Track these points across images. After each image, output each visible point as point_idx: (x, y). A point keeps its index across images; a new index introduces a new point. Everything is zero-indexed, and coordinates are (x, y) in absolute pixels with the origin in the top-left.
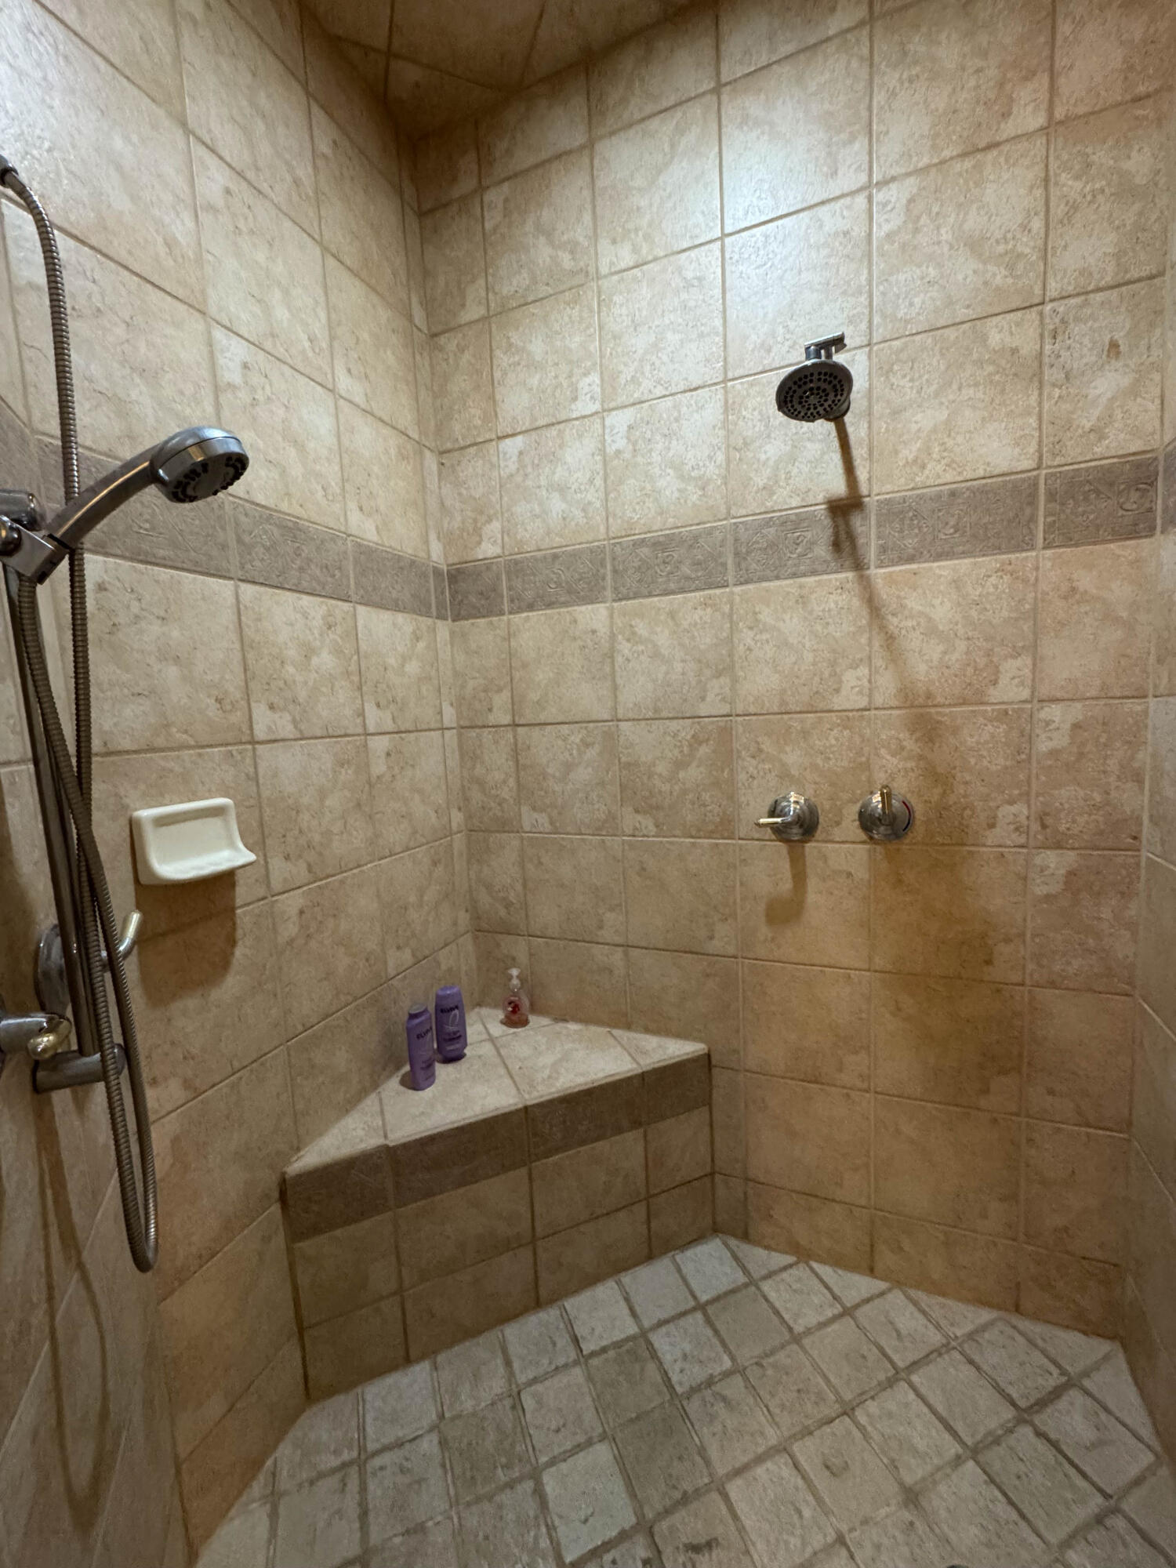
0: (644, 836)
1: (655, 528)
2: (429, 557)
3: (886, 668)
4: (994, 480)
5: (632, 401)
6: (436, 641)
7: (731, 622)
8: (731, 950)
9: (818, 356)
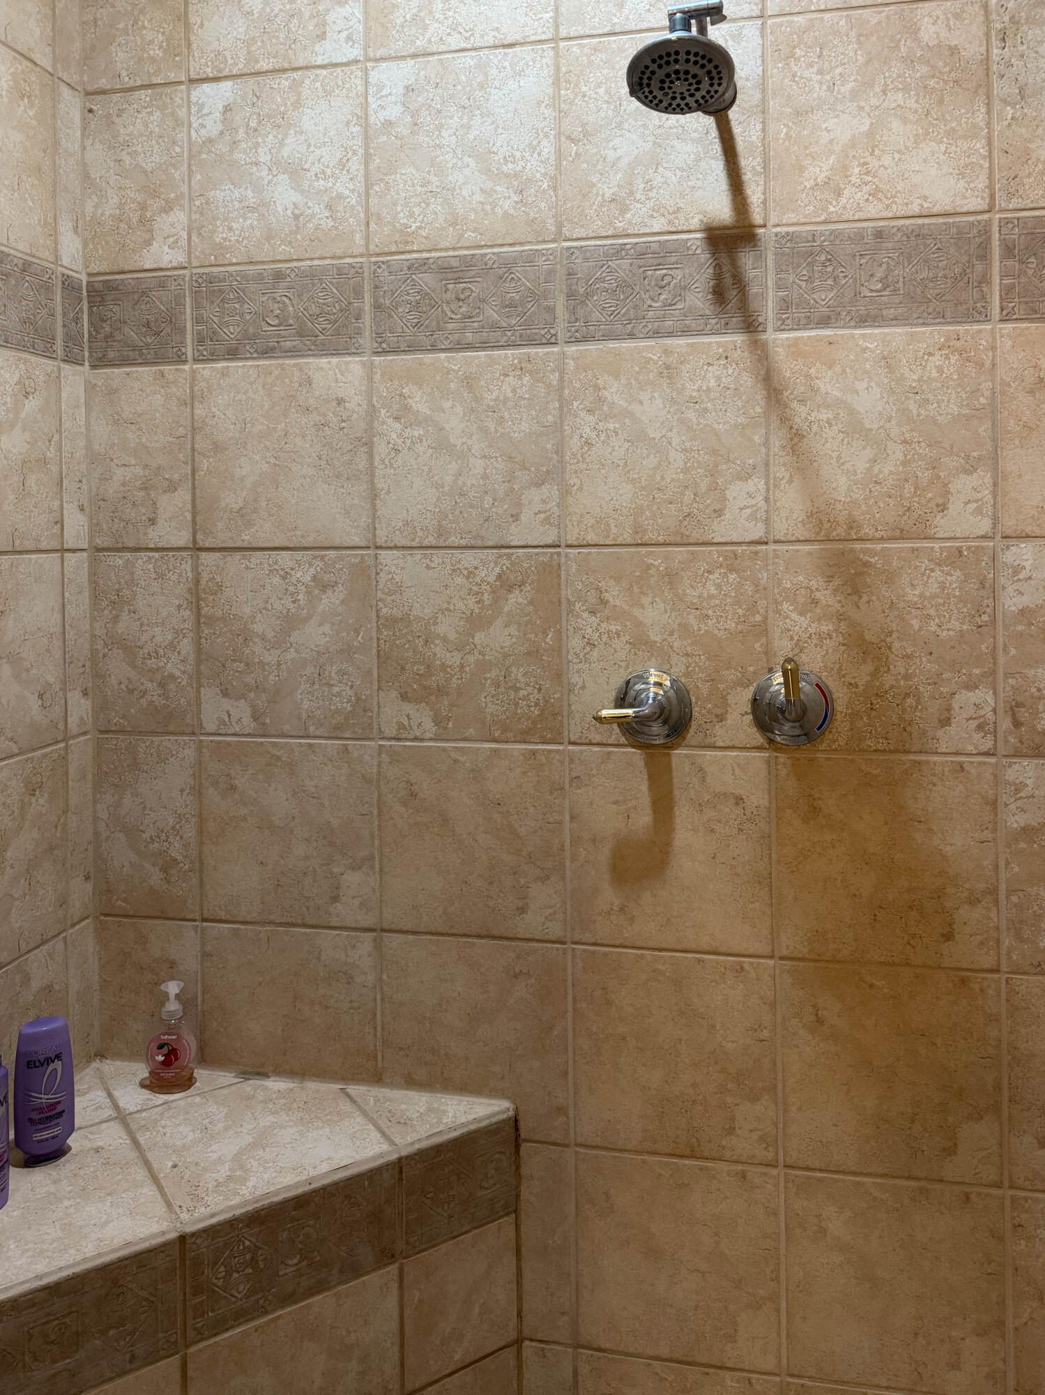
0: (416, 739)
1: (442, 245)
2: (57, 258)
3: (790, 482)
4: (933, 220)
5: (412, 50)
6: (59, 400)
7: (561, 398)
8: (555, 930)
9: (687, 28)
